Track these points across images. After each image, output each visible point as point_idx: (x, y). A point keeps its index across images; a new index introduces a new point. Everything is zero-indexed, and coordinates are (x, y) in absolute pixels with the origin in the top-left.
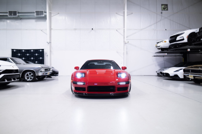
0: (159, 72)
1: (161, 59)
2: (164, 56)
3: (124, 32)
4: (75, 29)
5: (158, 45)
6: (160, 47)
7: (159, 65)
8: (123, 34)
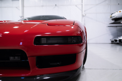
0: (113, 40)
1: (114, 29)
2: (117, 26)
3: (82, 7)
4: (42, 6)
5: (113, 15)
6: (115, 17)
7: (113, 34)
8: (81, 9)
